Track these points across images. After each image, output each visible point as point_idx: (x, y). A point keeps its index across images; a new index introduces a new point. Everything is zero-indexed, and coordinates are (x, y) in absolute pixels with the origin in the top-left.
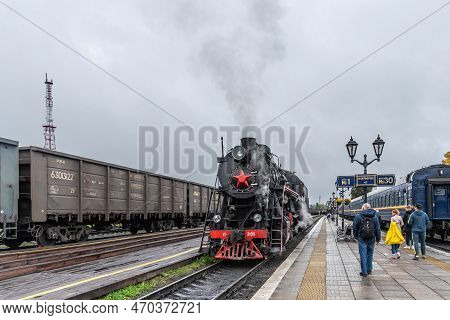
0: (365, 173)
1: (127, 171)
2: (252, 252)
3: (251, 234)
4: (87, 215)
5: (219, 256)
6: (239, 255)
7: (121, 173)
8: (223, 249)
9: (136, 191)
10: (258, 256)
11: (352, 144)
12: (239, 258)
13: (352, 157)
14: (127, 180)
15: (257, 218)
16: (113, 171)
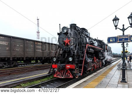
0: (123, 35)
1: (34, 41)
2: (69, 75)
3: (68, 67)
4: (15, 58)
5: (55, 76)
6: (63, 76)
7: (31, 42)
8: (57, 73)
9: (39, 49)
10: (71, 77)
11: (116, 19)
12: (63, 77)
13: (116, 26)
14: (35, 45)
15: (71, 59)
16: (27, 41)
